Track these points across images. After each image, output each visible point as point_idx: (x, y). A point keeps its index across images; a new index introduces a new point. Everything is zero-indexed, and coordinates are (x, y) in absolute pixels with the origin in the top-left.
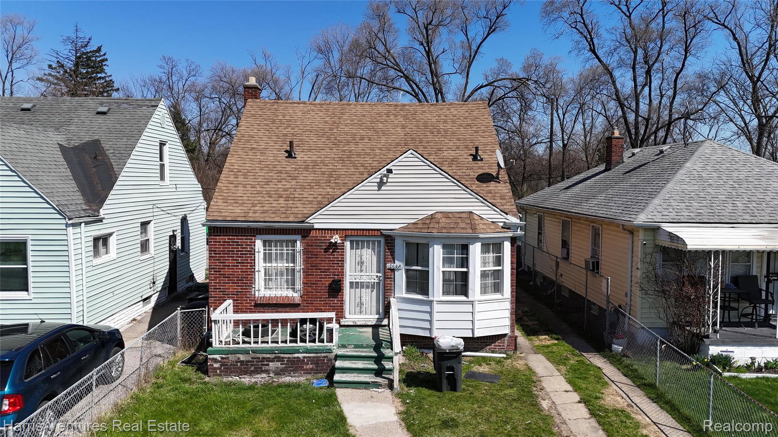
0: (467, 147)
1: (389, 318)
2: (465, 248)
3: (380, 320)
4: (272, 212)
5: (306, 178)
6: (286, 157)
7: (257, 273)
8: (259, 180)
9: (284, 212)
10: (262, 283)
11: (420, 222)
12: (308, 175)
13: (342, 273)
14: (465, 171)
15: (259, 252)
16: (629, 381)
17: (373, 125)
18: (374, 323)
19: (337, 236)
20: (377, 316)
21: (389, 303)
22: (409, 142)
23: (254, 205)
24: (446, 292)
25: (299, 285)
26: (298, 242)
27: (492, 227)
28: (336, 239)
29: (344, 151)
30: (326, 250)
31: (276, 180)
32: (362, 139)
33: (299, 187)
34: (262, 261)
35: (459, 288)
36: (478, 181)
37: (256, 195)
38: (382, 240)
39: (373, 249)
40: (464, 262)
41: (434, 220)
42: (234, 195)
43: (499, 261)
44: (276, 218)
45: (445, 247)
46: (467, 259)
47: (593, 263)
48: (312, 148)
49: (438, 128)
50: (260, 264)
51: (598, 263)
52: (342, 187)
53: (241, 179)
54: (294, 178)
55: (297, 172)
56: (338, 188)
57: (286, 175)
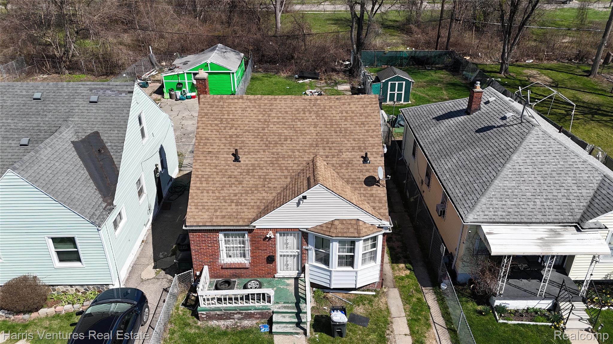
0: (360, 148)
1: (305, 273)
2: (353, 243)
3: (299, 274)
4: (228, 217)
5: (248, 183)
6: (234, 161)
7: (221, 251)
8: (217, 185)
9: (236, 217)
10: (225, 255)
11: (324, 225)
12: (250, 180)
13: (275, 251)
14: (356, 173)
15: (221, 240)
16: (444, 322)
17: (294, 123)
18: (295, 277)
19: (271, 232)
20: (298, 272)
21: (305, 266)
22: (319, 143)
23: (216, 211)
24: (340, 264)
25: (248, 257)
26: (246, 235)
27: (371, 229)
28: (270, 234)
29: (273, 154)
30: (264, 240)
31: (228, 186)
32: (286, 140)
33: (244, 192)
34: (223, 244)
35: (348, 263)
36: (365, 184)
37: (216, 201)
38: (300, 233)
39: (295, 236)
40: (352, 250)
41: (333, 226)
42: (202, 201)
43: (374, 246)
44: (231, 223)
45: (340, 242)
46: (354, 248)
47: (441, 211)
48: (251, 150)
49: (340, 126)
50: (223, 245)
51: (444, 211)
52: (273, 191)
53: (204, 185)
54: (240, 183)
55: (242, 176)
56: (270, 192)
57: (234, 180)
